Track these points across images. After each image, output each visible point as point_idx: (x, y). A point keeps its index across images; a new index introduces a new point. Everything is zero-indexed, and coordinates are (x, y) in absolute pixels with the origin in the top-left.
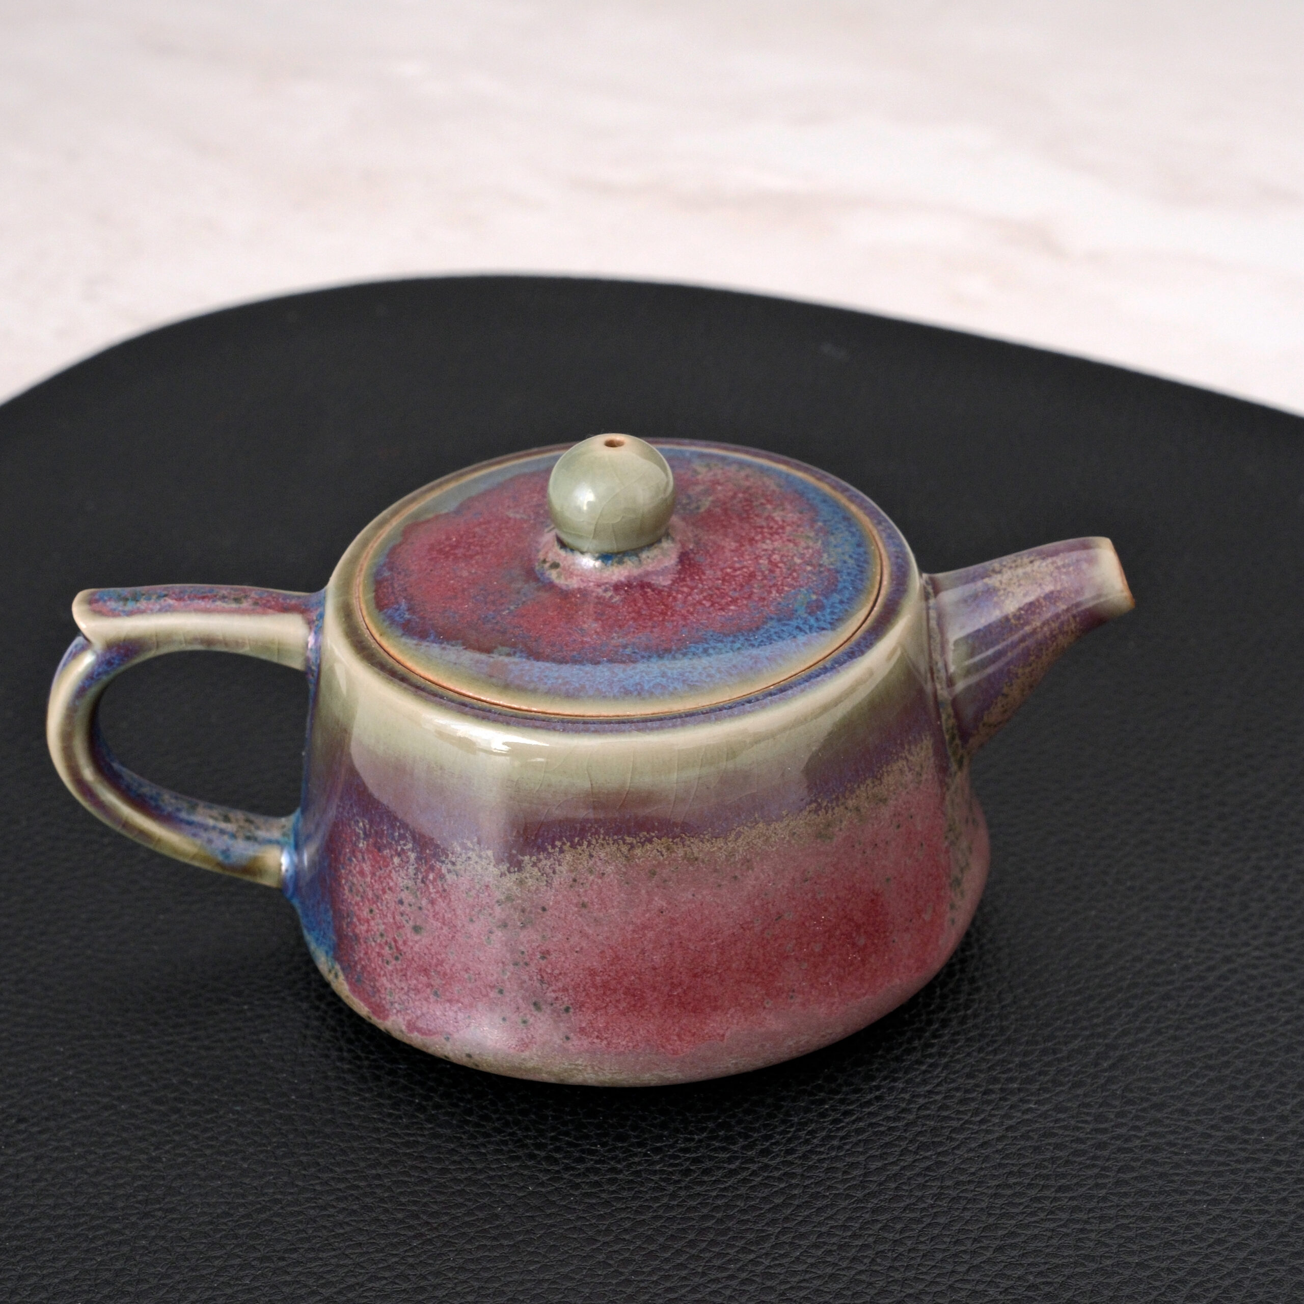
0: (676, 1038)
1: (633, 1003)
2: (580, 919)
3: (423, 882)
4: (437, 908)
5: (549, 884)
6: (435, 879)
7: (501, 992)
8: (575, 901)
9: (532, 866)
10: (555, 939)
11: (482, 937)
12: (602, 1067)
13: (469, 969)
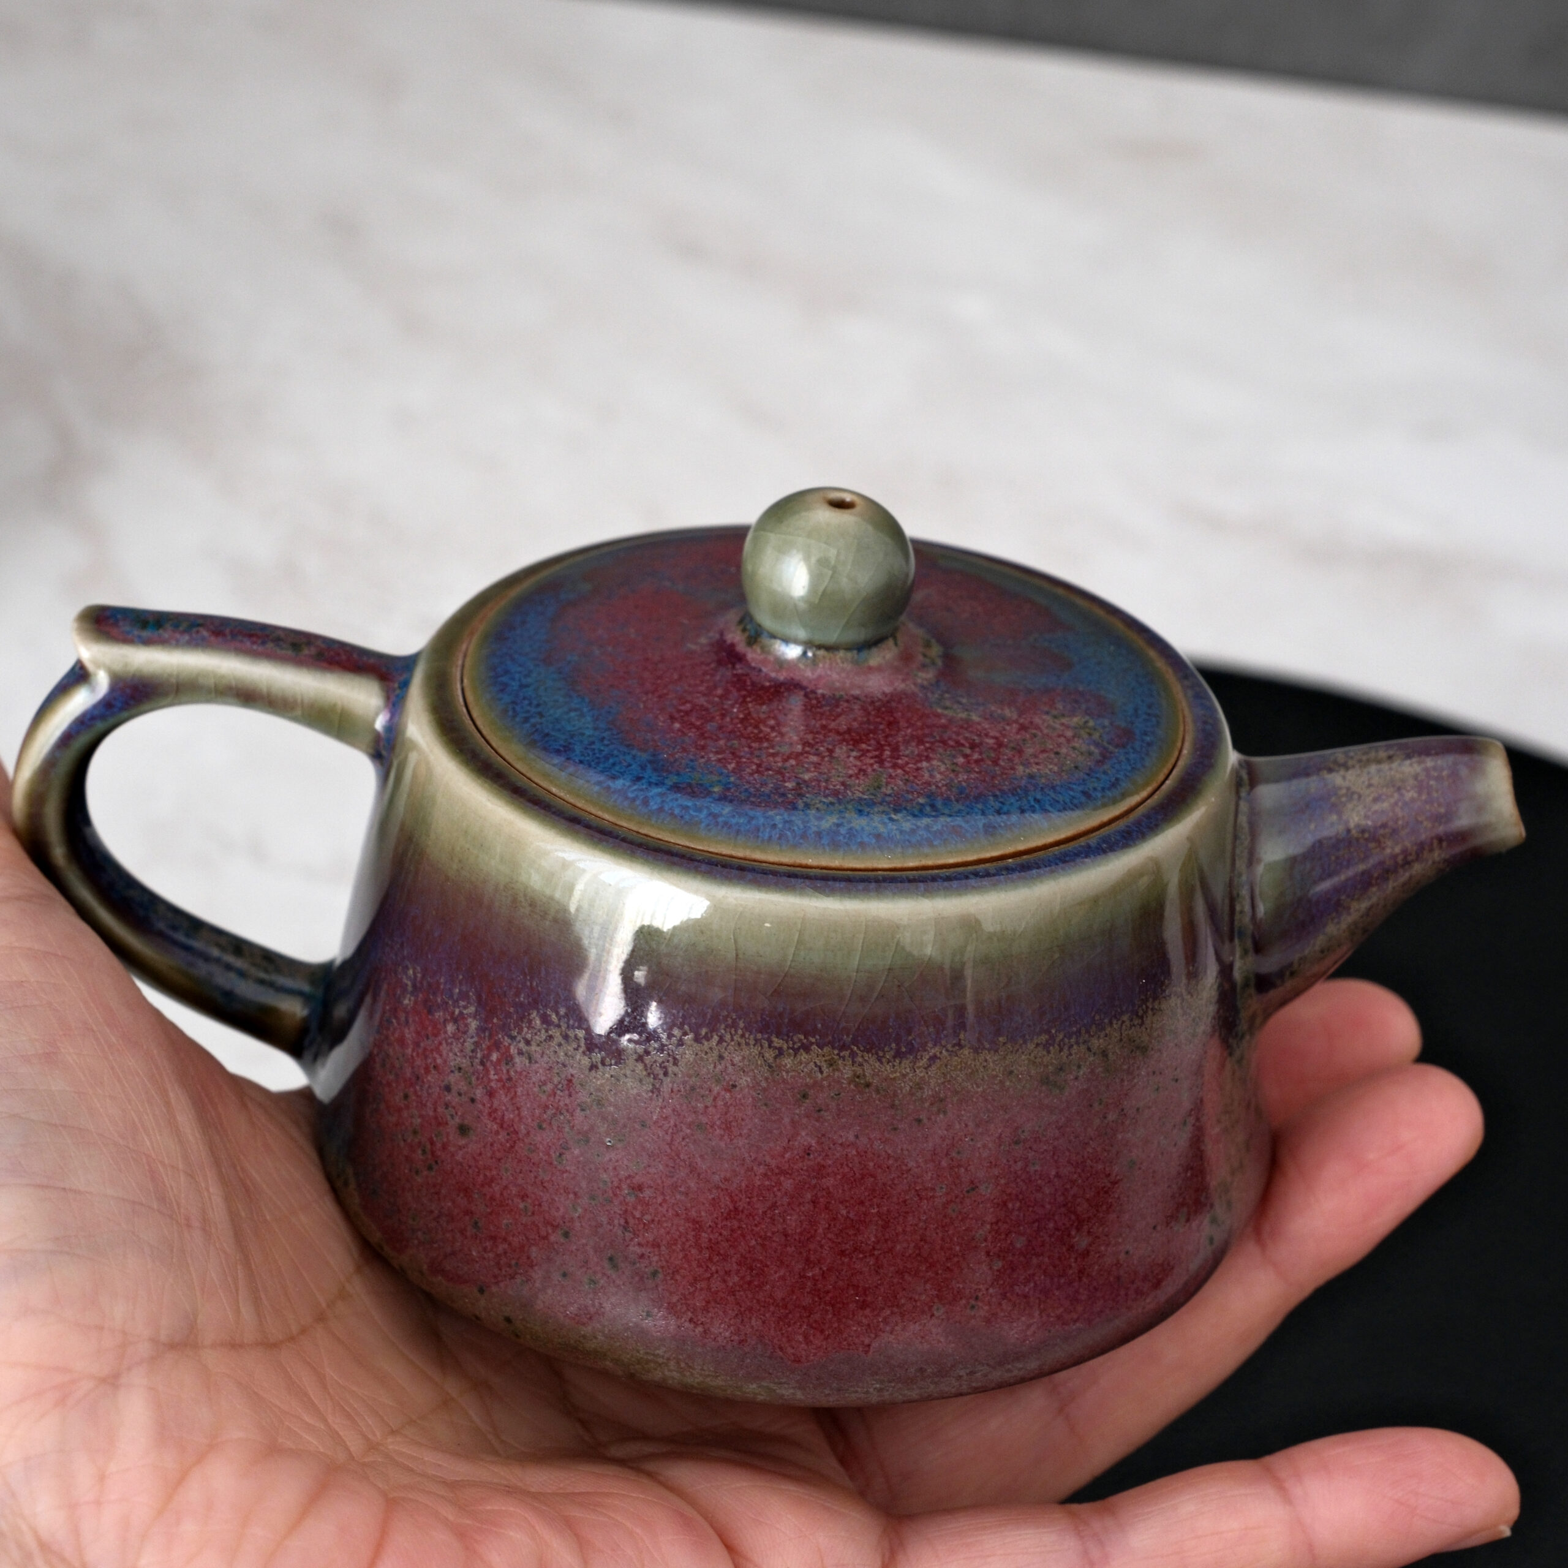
0: (800, 1338)
1: (748, 1278)
2: (692, 1146)
3: (482, 1063)
4: (496, 1103)
6: (499, 1061)
7: (566, 1235)
8: (689, 1120)
9: (637, 1060)
10: (652, 1171)
11: (552, 1152)
12: (690, 1364)
13: (527, 1196)
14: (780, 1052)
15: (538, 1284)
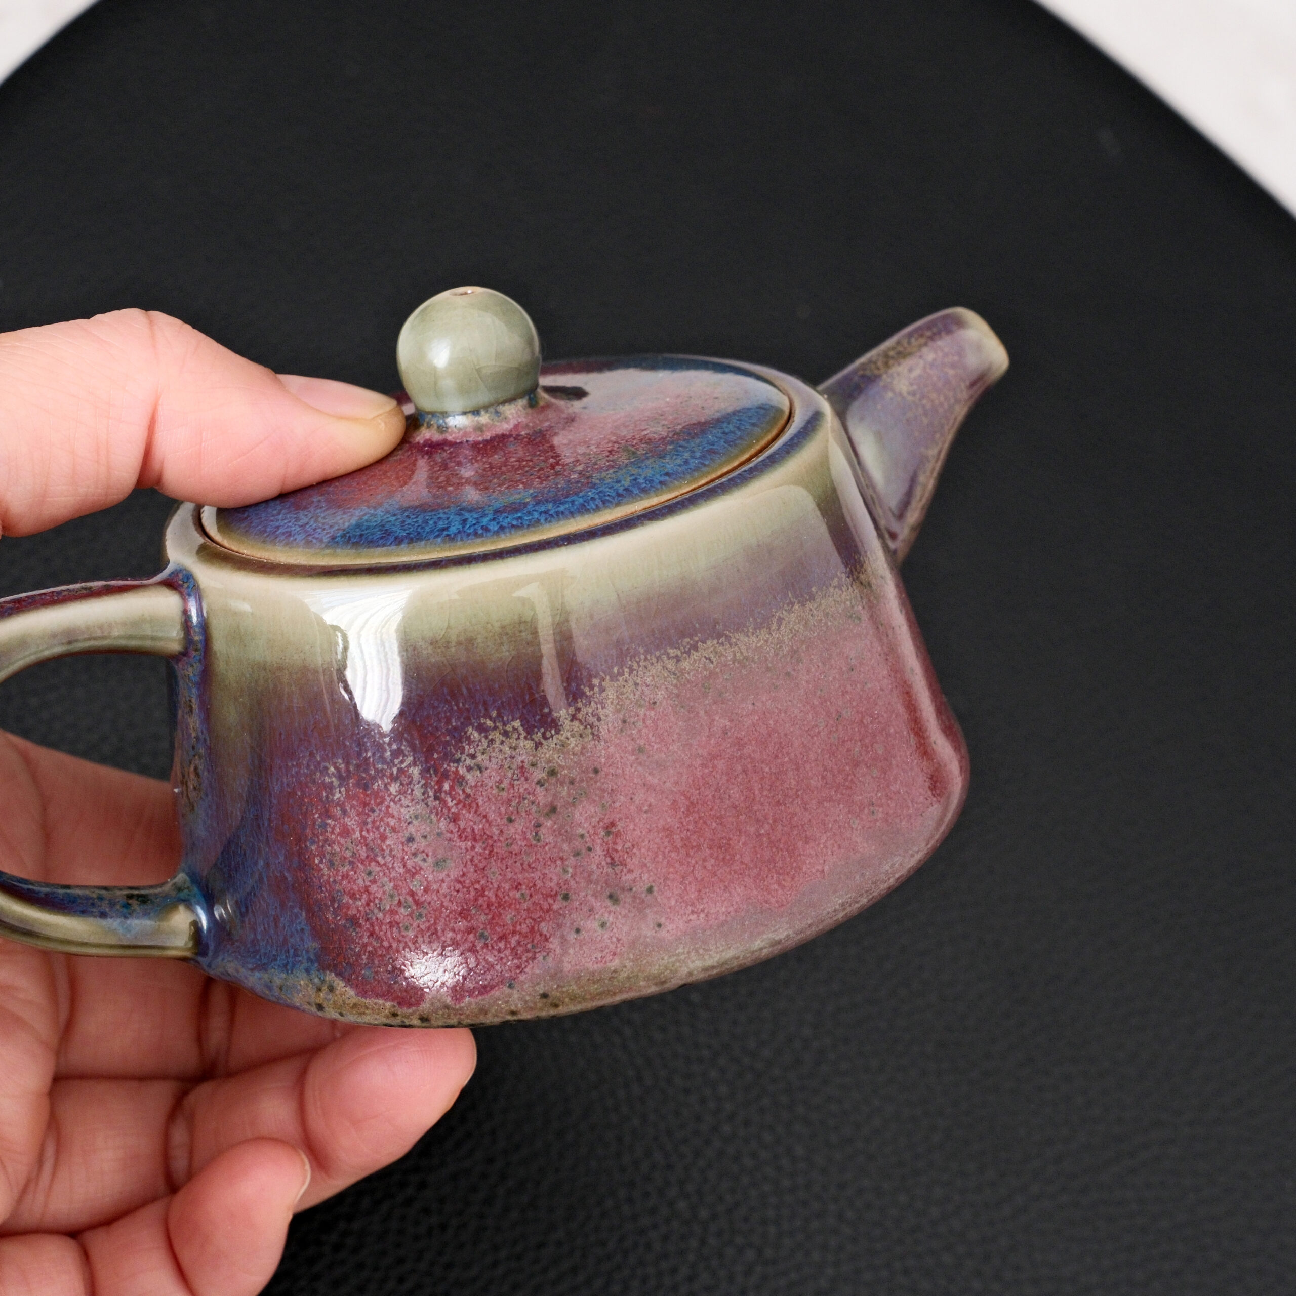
0: (776, 886)
1: (721, 856)
2: (640, 769)
3: (436, 798)
6: (452, 788)
7: (566, 897)
8: (630, 748)
9: (572, 721)
10: (617, 805)
11: (529, 836)
12: (706, 948)
13: (520, 884)
14: (678, 659)
15: (558, 951)
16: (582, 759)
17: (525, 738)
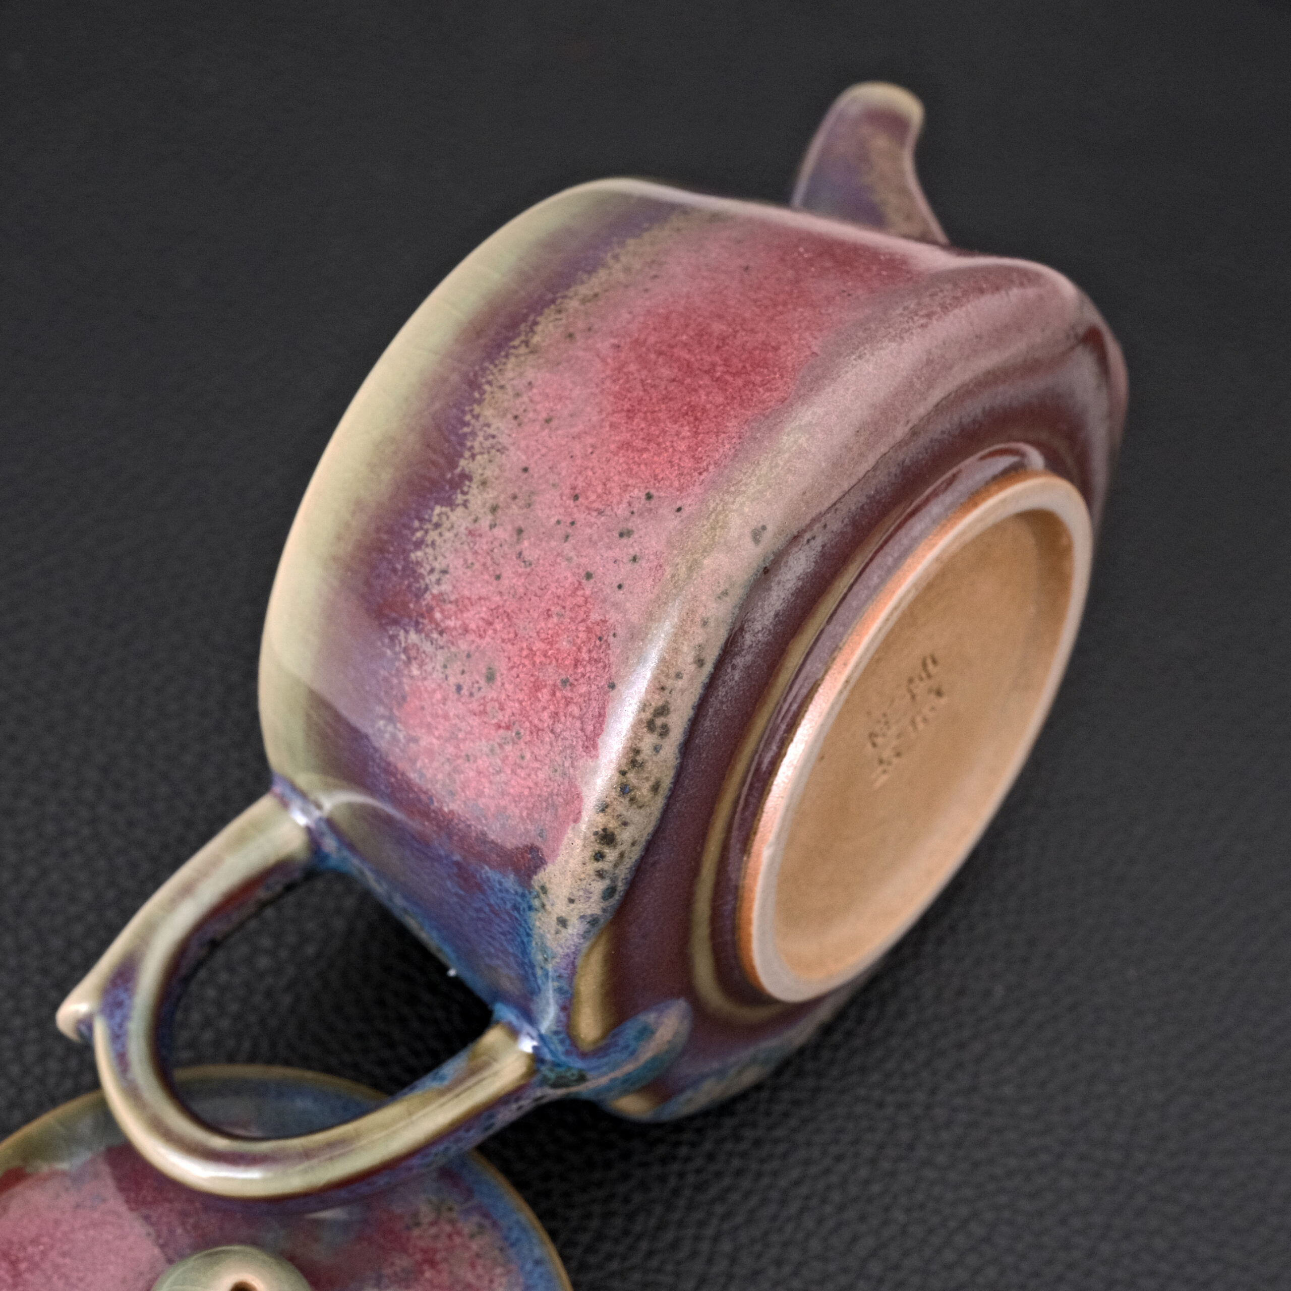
1: (692, 419)
2: (560, 432)
3: (441, 633)
4: (473, 626)
5: (502, 450)
7: (589, 576)
8: (538, 429)
9: (474, 460)
10: (564, 473)
11: (520, 570)
12: (734, 482)
13: (549, 610)
15: (619, 617)
16: (507, 474)
17: (452, 510)
